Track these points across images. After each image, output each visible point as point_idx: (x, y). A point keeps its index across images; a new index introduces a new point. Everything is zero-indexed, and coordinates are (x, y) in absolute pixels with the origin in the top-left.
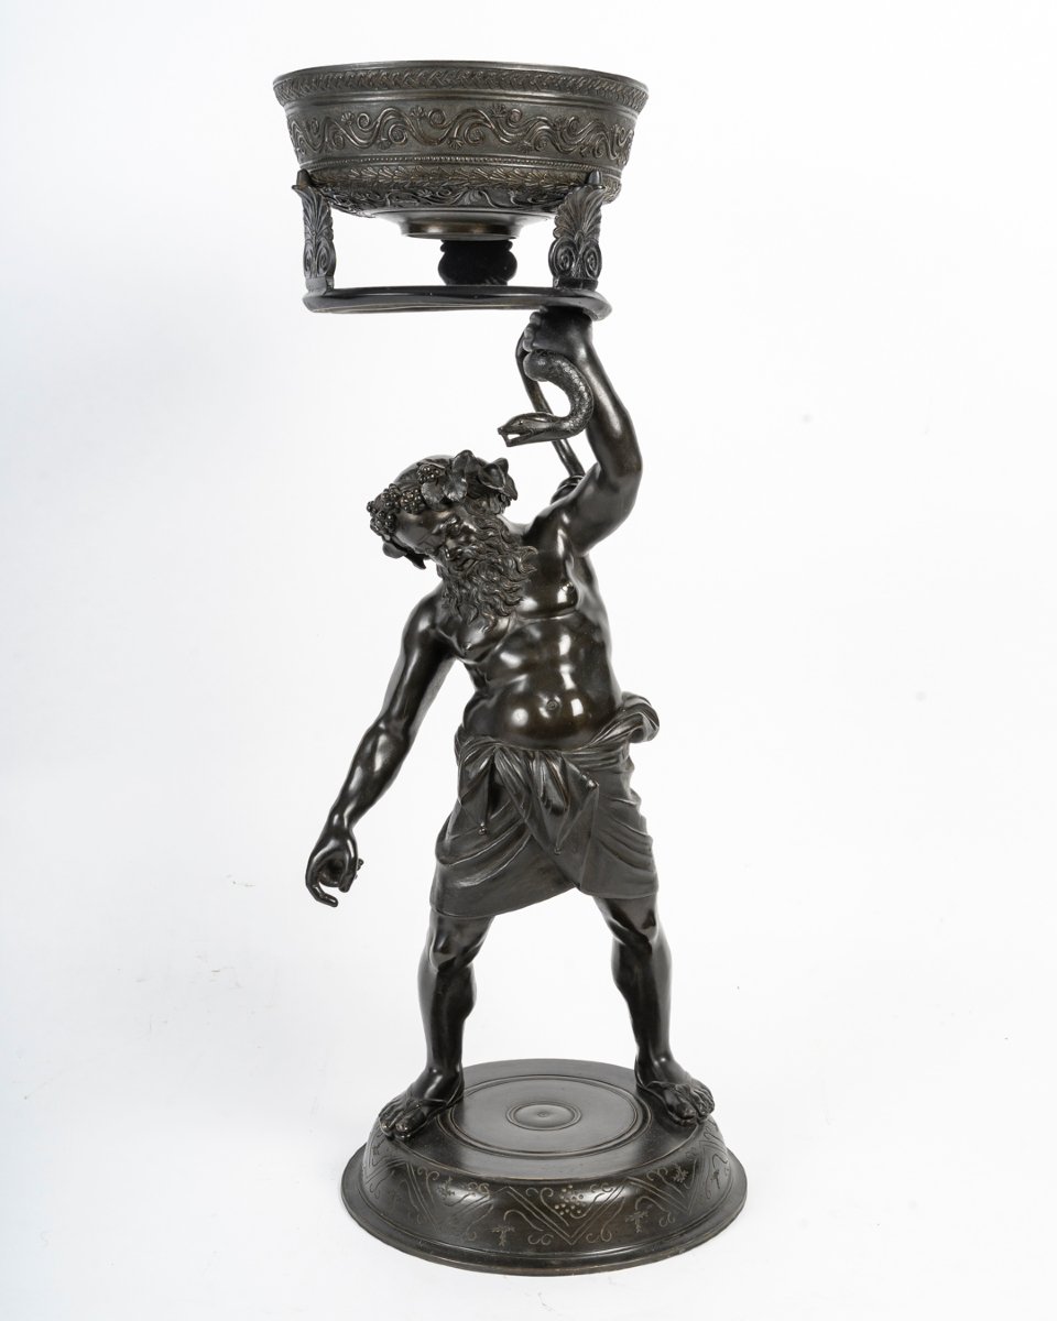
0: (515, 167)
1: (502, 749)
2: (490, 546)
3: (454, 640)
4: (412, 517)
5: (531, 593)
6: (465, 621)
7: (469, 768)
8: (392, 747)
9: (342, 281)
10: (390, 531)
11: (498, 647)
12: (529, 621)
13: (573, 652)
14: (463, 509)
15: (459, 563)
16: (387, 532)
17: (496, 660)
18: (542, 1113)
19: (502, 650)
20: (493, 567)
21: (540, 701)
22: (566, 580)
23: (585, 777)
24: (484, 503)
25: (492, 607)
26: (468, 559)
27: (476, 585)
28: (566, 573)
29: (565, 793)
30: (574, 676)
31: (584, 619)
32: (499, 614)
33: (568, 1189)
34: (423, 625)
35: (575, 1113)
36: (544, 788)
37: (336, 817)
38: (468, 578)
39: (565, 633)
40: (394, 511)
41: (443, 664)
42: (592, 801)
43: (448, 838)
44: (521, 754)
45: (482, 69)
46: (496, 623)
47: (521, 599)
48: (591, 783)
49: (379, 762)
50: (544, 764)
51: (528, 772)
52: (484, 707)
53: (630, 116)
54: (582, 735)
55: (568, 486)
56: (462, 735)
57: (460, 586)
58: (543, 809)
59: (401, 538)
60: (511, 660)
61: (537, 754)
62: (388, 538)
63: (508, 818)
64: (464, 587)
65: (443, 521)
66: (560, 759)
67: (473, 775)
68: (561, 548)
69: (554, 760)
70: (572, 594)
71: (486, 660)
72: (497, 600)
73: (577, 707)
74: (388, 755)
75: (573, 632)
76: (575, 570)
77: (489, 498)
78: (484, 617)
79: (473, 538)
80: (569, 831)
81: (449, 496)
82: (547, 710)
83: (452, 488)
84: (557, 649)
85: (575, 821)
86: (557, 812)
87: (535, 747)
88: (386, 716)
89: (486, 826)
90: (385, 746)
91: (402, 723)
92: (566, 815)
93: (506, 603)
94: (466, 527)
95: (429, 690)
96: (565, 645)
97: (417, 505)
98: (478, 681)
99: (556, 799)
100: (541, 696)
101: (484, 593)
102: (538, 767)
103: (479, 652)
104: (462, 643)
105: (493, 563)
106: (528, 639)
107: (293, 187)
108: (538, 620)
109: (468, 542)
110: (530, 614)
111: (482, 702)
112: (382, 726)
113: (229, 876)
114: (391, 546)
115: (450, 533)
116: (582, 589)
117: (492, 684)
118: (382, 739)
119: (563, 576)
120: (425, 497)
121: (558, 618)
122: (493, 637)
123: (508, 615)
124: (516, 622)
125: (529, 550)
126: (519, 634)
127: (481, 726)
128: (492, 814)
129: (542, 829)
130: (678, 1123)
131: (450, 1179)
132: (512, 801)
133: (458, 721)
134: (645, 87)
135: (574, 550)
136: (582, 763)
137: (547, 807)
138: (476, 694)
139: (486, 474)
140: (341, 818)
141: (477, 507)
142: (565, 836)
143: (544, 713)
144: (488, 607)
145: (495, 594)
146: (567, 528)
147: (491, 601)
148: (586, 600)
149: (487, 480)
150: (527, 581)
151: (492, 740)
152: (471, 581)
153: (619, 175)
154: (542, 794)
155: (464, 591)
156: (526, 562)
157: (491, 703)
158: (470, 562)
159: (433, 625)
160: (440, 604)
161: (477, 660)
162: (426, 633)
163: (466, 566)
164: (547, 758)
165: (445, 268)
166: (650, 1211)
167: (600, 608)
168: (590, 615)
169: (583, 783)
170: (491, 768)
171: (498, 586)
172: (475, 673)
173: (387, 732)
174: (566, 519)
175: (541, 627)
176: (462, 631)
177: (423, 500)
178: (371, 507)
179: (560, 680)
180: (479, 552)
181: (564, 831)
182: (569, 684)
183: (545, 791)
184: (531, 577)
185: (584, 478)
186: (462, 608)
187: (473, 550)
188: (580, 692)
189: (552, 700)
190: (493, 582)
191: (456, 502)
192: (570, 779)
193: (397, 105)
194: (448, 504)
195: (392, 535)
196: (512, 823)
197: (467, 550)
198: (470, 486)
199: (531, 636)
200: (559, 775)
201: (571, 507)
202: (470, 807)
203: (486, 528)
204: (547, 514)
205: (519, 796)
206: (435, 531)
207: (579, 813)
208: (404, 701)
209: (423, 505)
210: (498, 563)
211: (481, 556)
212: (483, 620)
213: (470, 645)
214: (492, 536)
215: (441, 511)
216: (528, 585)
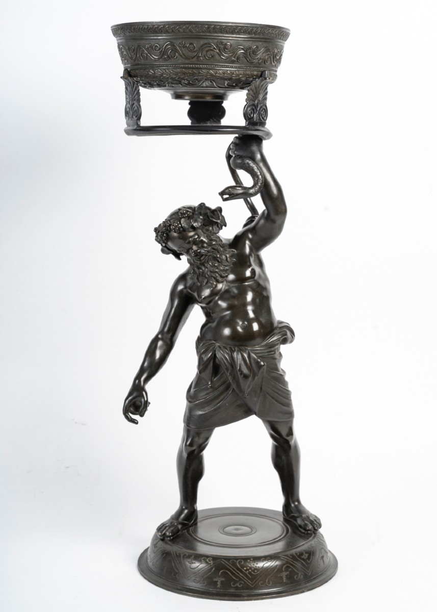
0: (228, 70)
1: (219, 347)
2: (214, 249)
3: (195, 294)
5: (233, 272)
6: (201, 285)
7: (203, 356)
8: (165, 347)
9: (144, 122)
10: (165, 242)
11: (217, 298)
12: (232, 285)
13: (253, 300)
14: (201, 231)
15: (198, 257)
16: (164, 242)
18: (237, 529)
19: (219, 299)
20: (215, 259)
21: (238, 323)
22: (250, 266)
23: (259, 360)
24: (211, 228)
25: (214, 278)
26: (202, 255)
27: (207, 268)
28: (250, 262)
29: (249, 368)
30: (254, 311)
31: (259, 285)
32: (218, 282)
33: (250, 560)
34: (180, 287)
35: (253, 529)
36: (240, 365)
37: (137, 381)
38: (203, 264)
39: (250, 291)
40: (167, 232)
41: (190, 306)
42: (263, 372)
43: (192, 390)
44: (228, 349)
45: (213, 25)
46: (216, 286)
47: (229, 275)
48: (262, 363)
49: (158, 354)
50: (240, 354)
51: (232, 358)
52: (210, 327)
53: (281, 44)
54: (258, 340)
55: (251, 220)
56: (199, 341)
57: (199, 268)
58: (239, 375)
59: (171, 245)
60: (223, 304)
61: (236, 348)
62: (164, 245)
63: (222, 380)
64: (201, 269)
65: (191, 237)
66: (247, 351)
67: (205, 359)
68: (247, 250)
69: (245, 352)
70: (253, 272)
71: (211, 304)
72: (217, 275)
73: (256, 327)
74: (162, 351)
75: (253, 291)
76: (255, 261)
77: (213, 225)
78: (211, 283)
79: (205, 245)
80: (251, 386)
81: (194, 225)
82: (241, 328)
83: (196, 221)
84: (246, 298)
85: (254, 382)
86: (246, 377)
87: (235, 346)
88: (161, 332)
89: (211, 384)
90: (161, 347)
91: (169, 335)
92: (250, 379)
93: (221, 276)
94: (202, 240)
95: (183, 319)
96: (250, 296)
97: (179, 229)
98: (207, 314)
99: (245, 370)
100: (238, 321)
101: (211, 272)
102: (238, 354)
103: (208, 300)
104: (200, 296)
105: (215, 257)
106: (232, 294)
107: (121, 77)
108: (236, 285)
109: (203, 247)
110: (233, 282)
111: (209, 325)
112: (160, 336)
113: (73, 420)
114: (166, 249)
115: (195, 242)
116: (258, 270)
117: (214, 316)
118: (160, 343)
119: (248, 264)
120: (183, 225)
121: (246, 284)
122: (214, 293)
123: (222, 282)
124: (226, 286)
125: (232, 251)
126: (227, 291)
127: (209, 336)
128: (214, 378)
129: (238, 385)
130: (304, 533)
131: (193, 556)
132: (224, 372)
134: (289, 30)
135: (254, 251)
136: (258, 353)
137: (241, 374)
138: (207, 321)
139: (212, 215)
140: (140, 381)
141: (208, 230)
142: (250, 389)
143: (239, 329)
144: (213, 278)
145: (216, 272)
146: (250, 240)
147: (214, 275)
148: (260, 276)
149: (212, 217)
150: (232, 266)
151: (214, 342)
152: (204, 266)
153: (276, 71)
154: (238, 368)
155: (201, 271)
156: (232, 256)
157: (214, 325)
158: (204, 256)
159: (185, 287)
160: (189, 277)
161: (207, 304)
162: (182, 291)
163: (202, 258)
164: (240, 351)
165: (191, 114)
166: (290, 572)
167: (266, 279)
168: (261, 282)
169: (258, 363)
170: (214, 357)
171: (217, 268)
172: (205, 310)
173: (162, 339)
174: (250, 236)
175: (237, 288)
176: (199, 290)
177: (182, 227)
178: (156, 230)
179: (247, 313)
180: (208, 252)
181: (249, 387)
182: (251, 315)
183: (240, 367)
184: (233, 264)
185: (259, 216)
186: (200, 279)
187: (205, 250)
188: (257, 319)
189: (243, 323)
190: (215, 266)
191: (197, 228)
192: (252, 361)
193: (172, 41)
194: (194, 228)
195: (166, 243)
196: (224, 383)
197: (203, 251)
198: (204, 220)
199: (234, 292)
200: (247, 359)
201: (252, 230)
202: (203, 375)
203: (212, 240)
204: (240, 234)
205: (227, 369)
206: (187, 242)
207: (256, 378)
208: (170, 324)
209: (181, 229)
210: (218, 257)
211: (209, 254)
212: (210, 285)
213: (203, 297)
214: (214, 244)
215: (190, 232)
216: (231, 268)
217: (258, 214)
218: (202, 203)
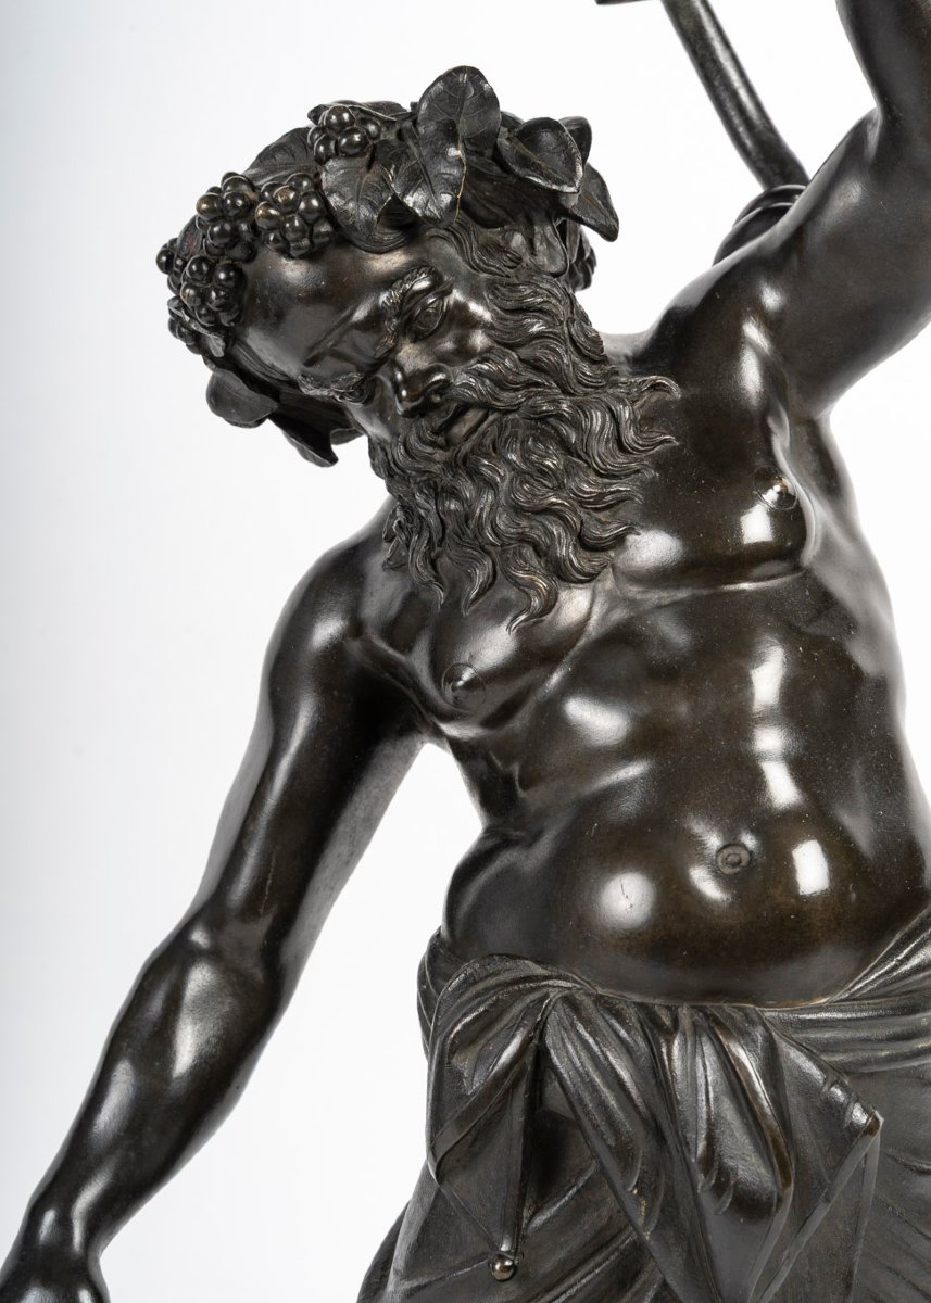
1: (569, 1001)
2: (534, 365)
3: (418, 661)
4: (294, 272)
5: (657, 514)
6: (454, 604)
7: (463, 1063)
8: (227, 1005)
10: (225, 320)
11: (555, 678)
12: (656, 596)
13: (792, 692)
14: (450, 250)
15: (438, 421)
16: (216, 328)
17: (552, 718)
19: (570, 687)
21: (696, 843)
22: (771, 474)
23: (838, 1092)
24: (518, 240)
25: (539, 551)
26: (465, 407)
27: (491, 485)
28: (769, 453)
29: (776, 1144)
30: (799, 767)
31: (826, 601)
32: (562, 574)
34: (326, 630)
36: (711, 1125)
37: (50, 1217)
38: (465, 465)
39: (772, 630)
40: (238, 252)
42: (861, 1173)
43: (393, 1285)
44: (632, 1015)
46: (550, 603)
48: (859, 1116)
49: (188, 1045)
50: (708, 1049)
51: (656, 1074)
52: (509, 872)
54: (827, 960)
55: (764, 213)
56: (440, 961)
57: (439, 492)
58: (706, 1200)
59: (263, 349)
60: (598, 721)
61: (685, 1013)
62: (216, 345)
63: (589, 1224)
64: (454, 494)
65: (388, 281)
66: (759, 1033)
67: (475, 1083)
69: (744, 1036)
70: (789, 517)
71: (520, 722)
73: (811, 869)
74: (211, 1027)
75: (791, 635)
76: (794, 452)
77: (530, 223)
78: (516, 583)
79: (479, 340)
80: (785, 1272)
81: (410, 200)
82: (717, 875)
83: (417, 178)
84: (746, 682)
85: (805, 1239)
86: (751, 1207)
87: (677, 994)
88: (211, 910)
89: (515, 1251)
90: (207, 999)
91: (260, 928)
92: (782, 1219)
93: (584, 543)
94: (461, 308)
95: (343, 829)
97: (308, 228)
98: (493, 791)
99: (748, 1166)
100: (698, 827)
101: (517, 509)
102: (691, 1055)
103: (500, 695)
104: (443, 668)
106: (655, 653)
108: (683, 594)
109: (464, 352)
110: (660, 577)
111: (506, 858)
112: (199, 937)
114: (235, 383)
115: (412, 321)
116: (817, 513)
117: (532, 798)
118: (200, 978)
119: (760, 463)
120: (334, 200)
121: (745, 586)
122: (535, 655)
123: (590, 578)
124: (614, 601)
125: (655, 387)
126: (620, 638)
127: (504, 928)
128: (537, 1211)
129: (700, 1264)
132: (602, 1171)
133: (431, 918)
135: (793, 394)
136: (829, 1047)
137: (719, 1189)
138: (489, 832)
139: (522, 149)
140: (64, 1222)
142: (776, 1287)
143: (706, 884)
144: (529, 552)
145: (548, 511)
146: (771, 323)
147: (537, 534)
148: (828, 546)
149: (525, 162)
150: (650, 474)
151: (539, 970)
152: (474, 473)
154: (701, 1146)
156: (645, 421)
157: (531, 859)
158: (472, 417)
159: (356, 628)
160: (377, 562)
161: (490, 722)
162: (336, 649)
163: (460, 430)
164: (714, 1028)
167: (867, 573)
168: (839, 585)
169: (835, 1112)
170: (537, 1061)
171: (559, 488)
172: (482, 765)
173: (214, 955)
174: (768, 296)
175: (688, 614)
176: (448, 633)
177: (327, 212)
179: (756, 781)
180: (500, 383)
181: (771, 1273)
182: (782, 789)
183: (711, 1139)
184: (660, 464)
185: (808, 190)
186: (445, 561)
187: (480, 375)
188: (816, 818)
189: (731, 842)
190: (544, 472)
191: (432, 220)
192: (794, 1101)
194: (406, 227)
195: (232, 337)
196: (600, 1243)
197: (461, 378)
198: (475, 175)
199: (664, 643)
200: (759, 1086)
201: (779, 263)
202: (464, 1187)
205: (624, 1154)
206: (360, 314)
207: (820, 1215)
208: (265, 857)
209: (325, 228)
210: (560, 417)
211: (506, 396)
212: (511, 593)
213: (467, 675)
214: (540, 335)
215: (382, 250)
216: (648, 487)
217: (804, 180)
218: (460, 70)
